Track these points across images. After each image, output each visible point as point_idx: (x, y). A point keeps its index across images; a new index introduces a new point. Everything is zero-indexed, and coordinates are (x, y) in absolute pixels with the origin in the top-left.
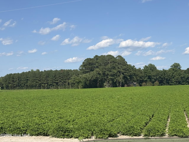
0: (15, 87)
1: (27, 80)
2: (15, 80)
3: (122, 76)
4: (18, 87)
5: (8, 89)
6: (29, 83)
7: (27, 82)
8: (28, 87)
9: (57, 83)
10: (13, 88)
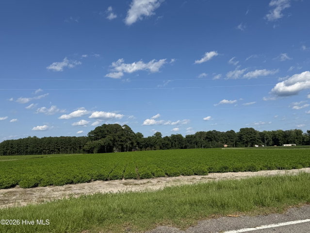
0: (14, 153)
1: (27, 146)
2: (14, 146)
3: (129, 142)
4: (16, 154)
5: (6, 155)
6: (29, 149)
7: (27, 148)
8: (27, 153)
9: (59, 149)
10: (12, 154)
